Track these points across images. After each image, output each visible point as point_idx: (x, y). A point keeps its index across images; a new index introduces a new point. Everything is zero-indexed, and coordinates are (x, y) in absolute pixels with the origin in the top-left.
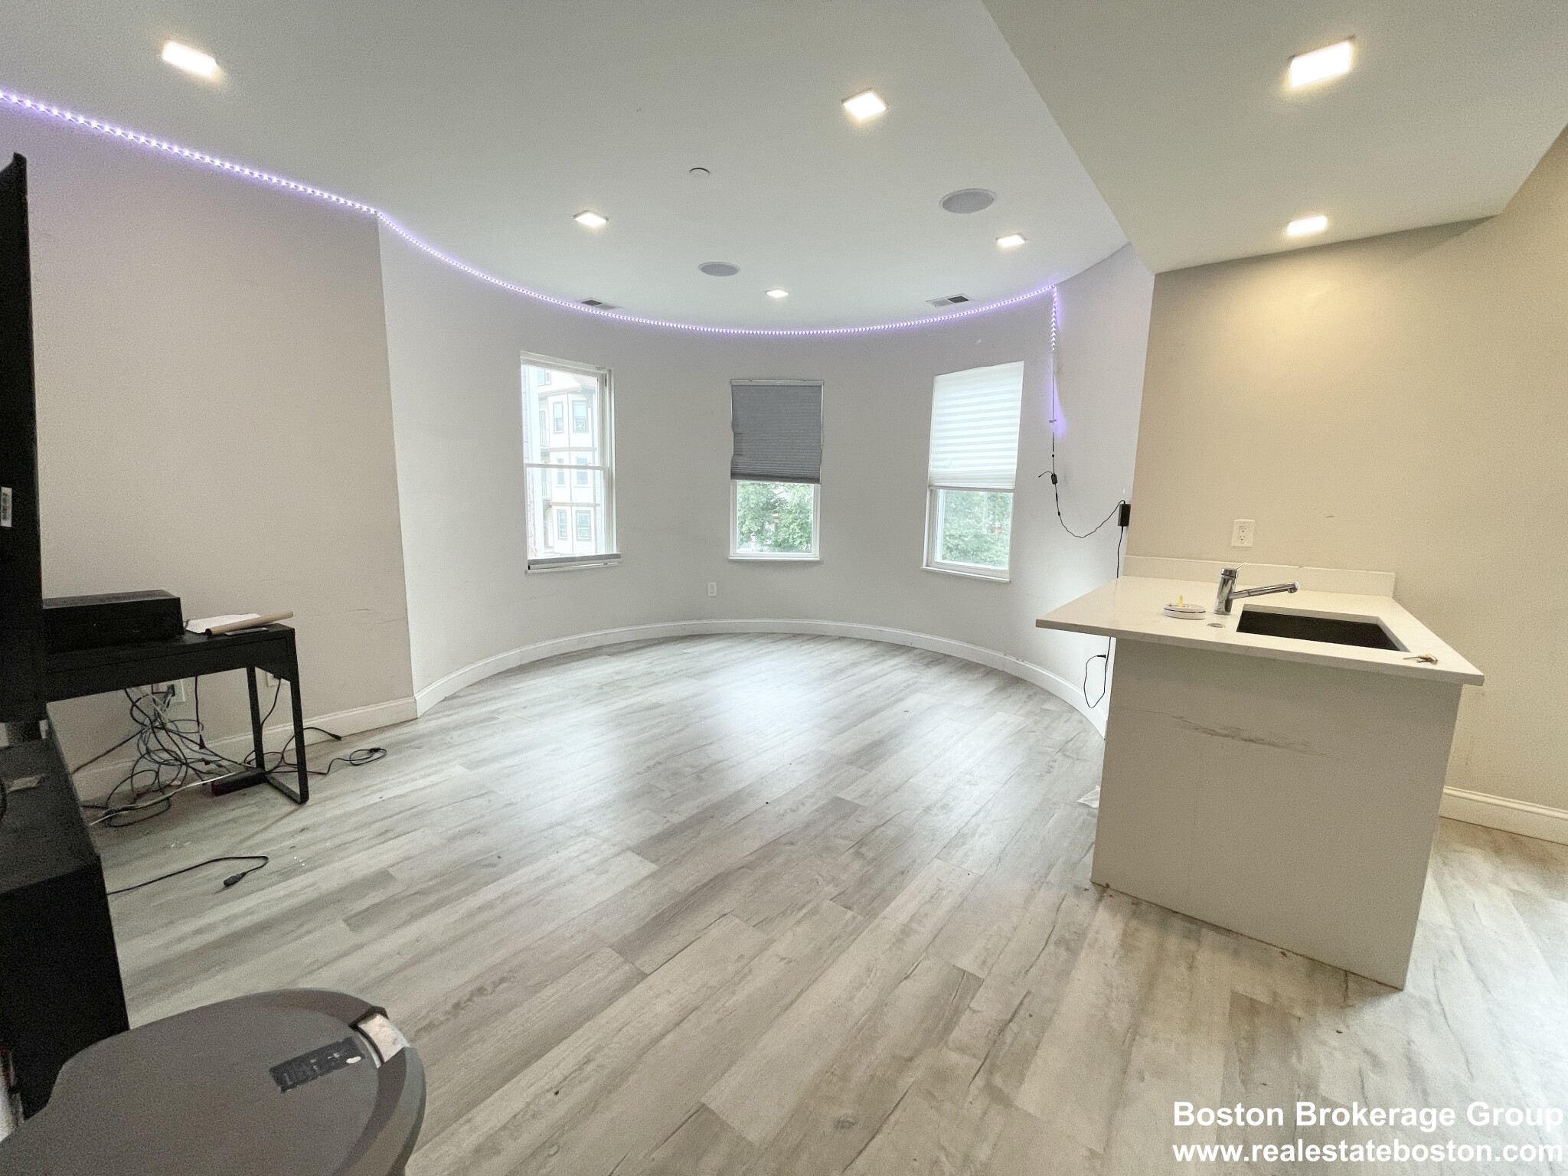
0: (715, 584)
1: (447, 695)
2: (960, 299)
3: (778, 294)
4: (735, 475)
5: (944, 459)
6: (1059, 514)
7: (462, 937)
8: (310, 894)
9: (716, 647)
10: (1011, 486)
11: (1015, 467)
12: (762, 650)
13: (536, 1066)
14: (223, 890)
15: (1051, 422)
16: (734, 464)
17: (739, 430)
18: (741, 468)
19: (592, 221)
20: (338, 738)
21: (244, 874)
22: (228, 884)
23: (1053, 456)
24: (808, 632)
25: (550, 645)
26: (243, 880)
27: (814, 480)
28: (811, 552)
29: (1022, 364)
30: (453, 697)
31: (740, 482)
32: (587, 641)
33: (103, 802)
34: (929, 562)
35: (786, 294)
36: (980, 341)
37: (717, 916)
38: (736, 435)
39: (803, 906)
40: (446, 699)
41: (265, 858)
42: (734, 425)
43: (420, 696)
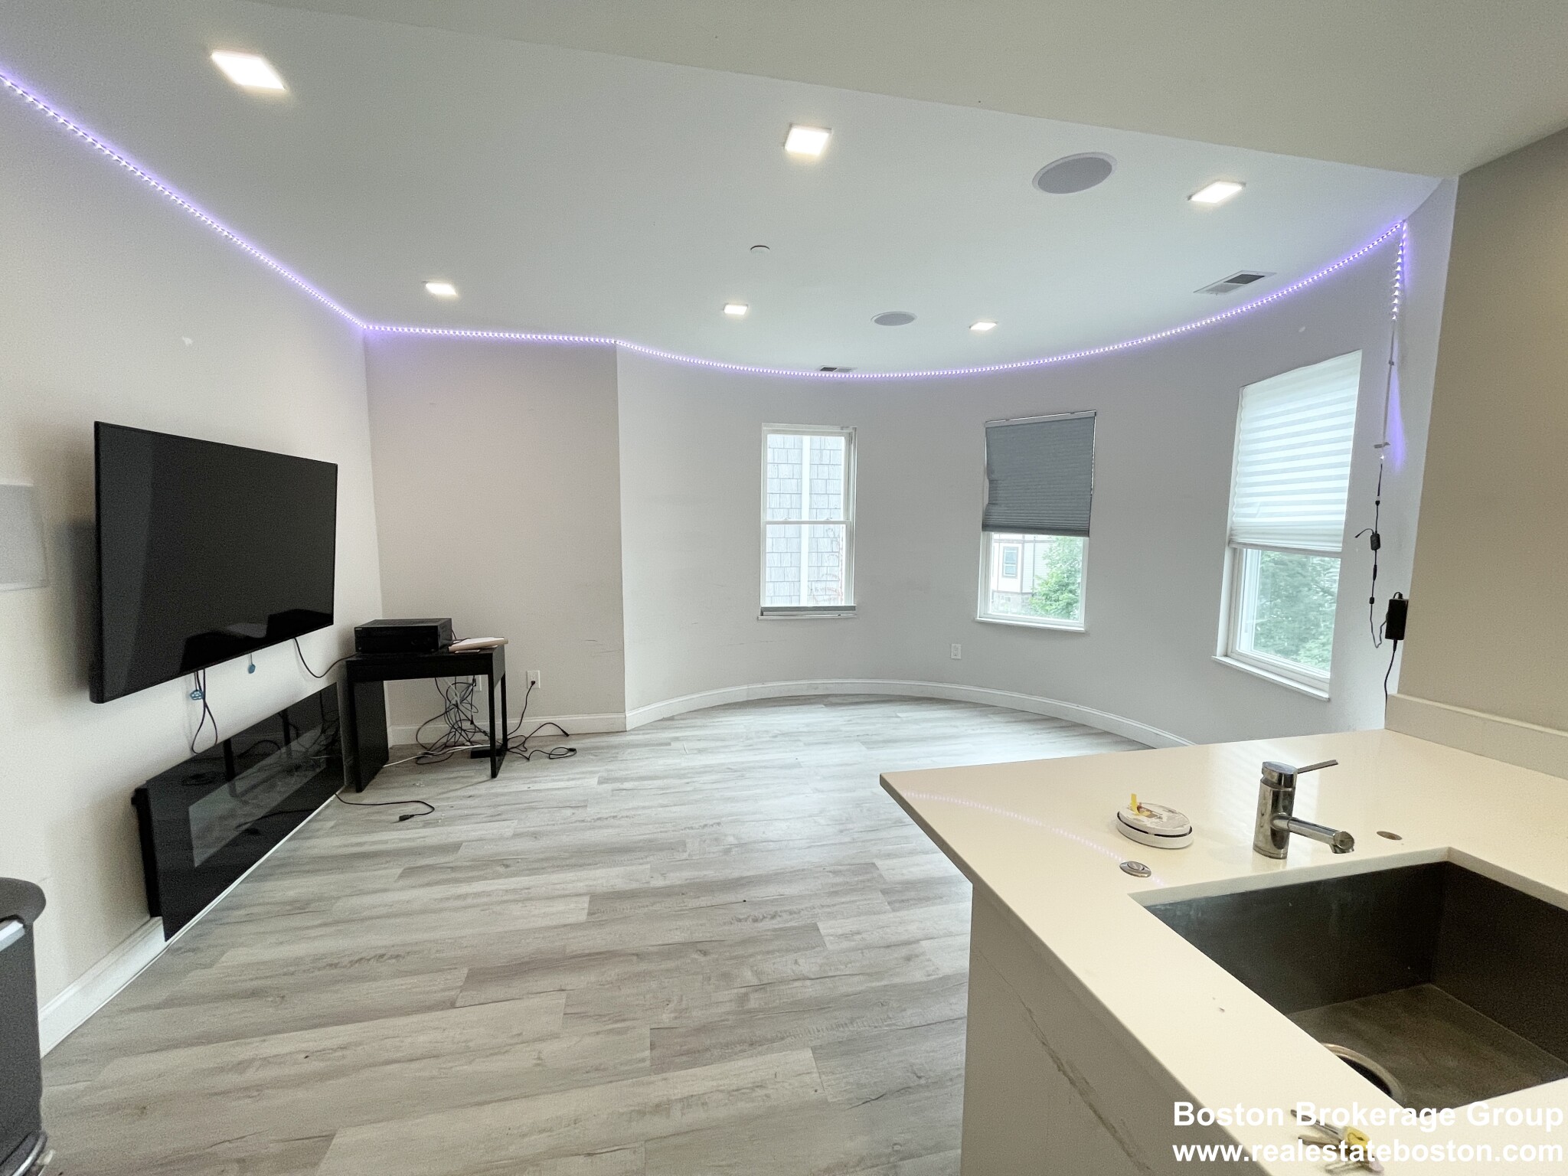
0: (959, 646)
1: (665, 716)
2: (1245, 279)
3: (983, 327)
4: (987, 527)
5: (1249, 505)
6: (1372, 601)
7: (434, 911)
8: (418, 843)
9: (941, 716)
10: (1337, 547)
11: (1343, 518)
12: (982, 729)
13: (323, 1030)
14: (397, 822)
15: (1377, 446)
16: (987, 514)
17: (994, 476)
18: (995, 519)
19: (736, 310)
20: (567, 735)
21: (412, 816)
22: (403, 818)
23: (1378, 503)
24: (1065, 718)
25: (779, 686)
26: (410, 820)
27: (1084, 532)
28: (1076, 622)
29: (1356, 357)
30: (671, 719)
31: (996, 536)
32: (817, 688)
33: (429, 747)
34: (1229, 650)
35: (993, 325)
36: (1303, 329)
37: (558, 988)
38: (991, 481)
39: (624, 1020)
40: (664, 720)
41: (433, 808)
42: (990, 470)
43: (630, 714)
